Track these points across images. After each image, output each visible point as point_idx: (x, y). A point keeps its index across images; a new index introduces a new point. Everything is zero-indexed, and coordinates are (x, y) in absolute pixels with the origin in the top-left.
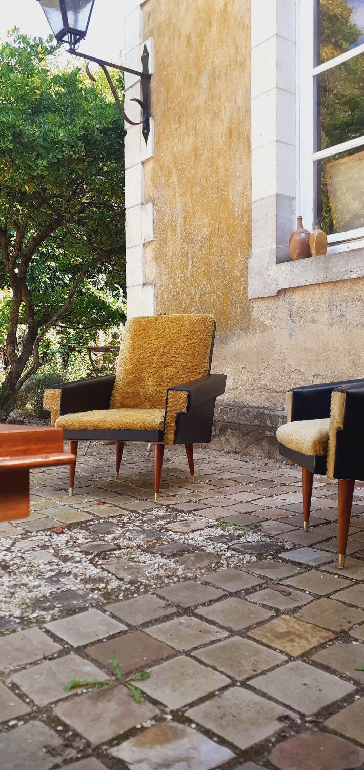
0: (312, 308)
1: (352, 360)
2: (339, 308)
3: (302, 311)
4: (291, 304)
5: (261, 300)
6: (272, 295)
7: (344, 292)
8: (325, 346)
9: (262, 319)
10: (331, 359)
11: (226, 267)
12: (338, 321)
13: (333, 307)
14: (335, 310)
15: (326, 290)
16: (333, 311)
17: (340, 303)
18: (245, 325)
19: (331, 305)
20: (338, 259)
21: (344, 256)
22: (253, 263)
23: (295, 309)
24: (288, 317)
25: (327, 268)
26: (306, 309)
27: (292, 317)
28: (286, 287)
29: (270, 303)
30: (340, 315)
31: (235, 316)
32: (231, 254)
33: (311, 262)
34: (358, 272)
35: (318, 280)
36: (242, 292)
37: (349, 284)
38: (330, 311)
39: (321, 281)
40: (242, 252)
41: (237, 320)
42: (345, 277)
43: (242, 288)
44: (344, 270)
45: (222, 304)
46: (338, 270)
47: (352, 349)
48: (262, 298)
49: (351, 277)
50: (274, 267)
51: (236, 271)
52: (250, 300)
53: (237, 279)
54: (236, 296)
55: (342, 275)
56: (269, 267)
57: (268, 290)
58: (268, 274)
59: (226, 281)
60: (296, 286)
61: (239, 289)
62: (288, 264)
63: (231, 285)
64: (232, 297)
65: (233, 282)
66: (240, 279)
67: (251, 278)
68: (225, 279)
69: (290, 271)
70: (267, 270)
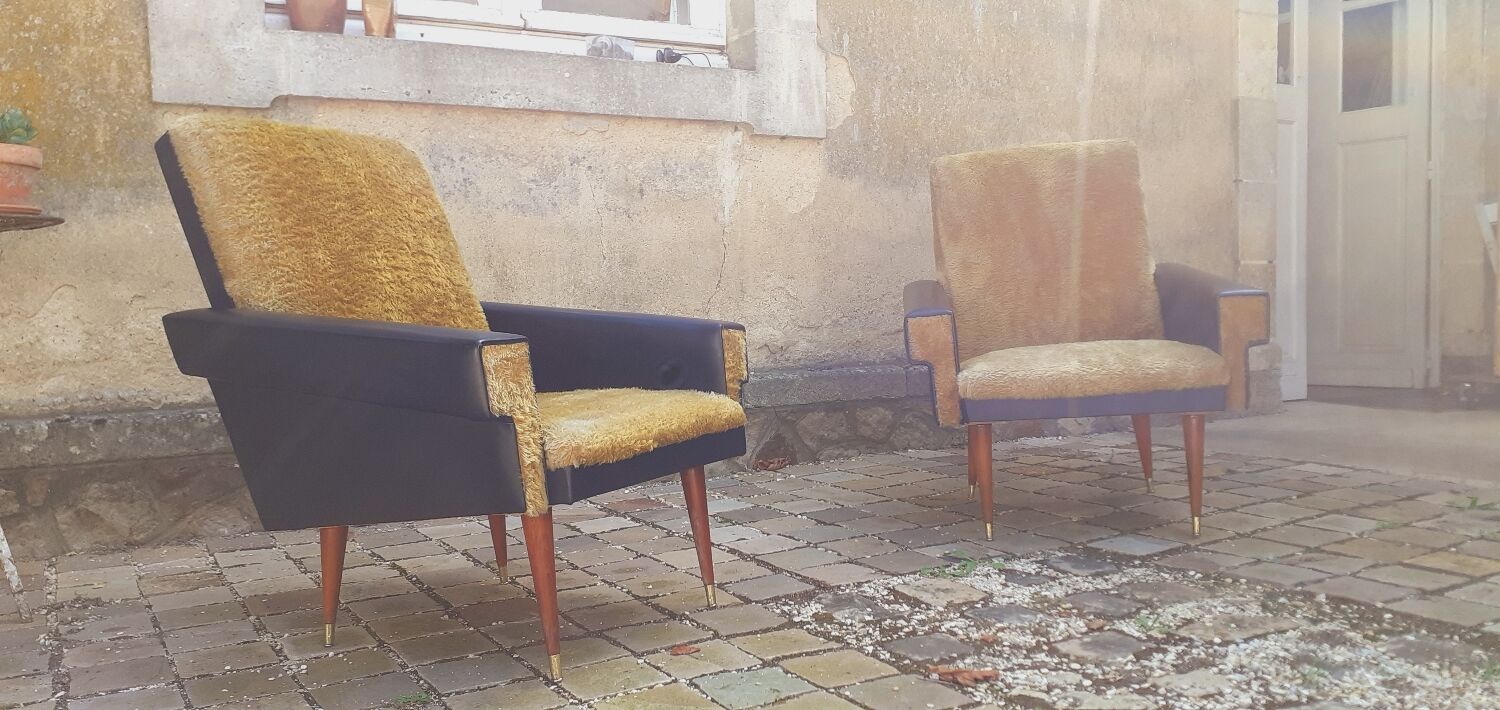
2: (458, 165)
6: (254, 105)
7: (468, 132)
12: (456, 193)
13: (442, 161)
14: (447, 167)
15: (419, 121)
16: (442, 169)
17: (461, 155)
19: (438, 158)
20: (459, 60)
25: (429, 73)
28: (304, 90)
30: (460, 181)
31: (87, 145)
34: (509, 97)
35: (406, 94)
36: (114, 76)
37: (477, 118)
38: (436, 168)
39: (414, 97)
41: (96, 156)
42: (480, 102)
43: (114, 64)
44: (476, 85)
46: (461, 82)
47: (494, 252)
49: (494, 105)
50: (260, 34)
51: (78, 11)
52: (156, 105)
53: (86, 35)
54: (84, 84)
55: (472, 94)
56: (239, 30)
57: (239, 89)
58: (237, 47)
59: (28, 30)
60: (340, 96)
61: (100, 67)
62: (308, 37)
63: (56, 48)
64: (65, 86)
65: (66, 36)
66: (102, 37)
67: (165, 45)
68: (27, 24)
69: (317, 55)
70: (230, 37)
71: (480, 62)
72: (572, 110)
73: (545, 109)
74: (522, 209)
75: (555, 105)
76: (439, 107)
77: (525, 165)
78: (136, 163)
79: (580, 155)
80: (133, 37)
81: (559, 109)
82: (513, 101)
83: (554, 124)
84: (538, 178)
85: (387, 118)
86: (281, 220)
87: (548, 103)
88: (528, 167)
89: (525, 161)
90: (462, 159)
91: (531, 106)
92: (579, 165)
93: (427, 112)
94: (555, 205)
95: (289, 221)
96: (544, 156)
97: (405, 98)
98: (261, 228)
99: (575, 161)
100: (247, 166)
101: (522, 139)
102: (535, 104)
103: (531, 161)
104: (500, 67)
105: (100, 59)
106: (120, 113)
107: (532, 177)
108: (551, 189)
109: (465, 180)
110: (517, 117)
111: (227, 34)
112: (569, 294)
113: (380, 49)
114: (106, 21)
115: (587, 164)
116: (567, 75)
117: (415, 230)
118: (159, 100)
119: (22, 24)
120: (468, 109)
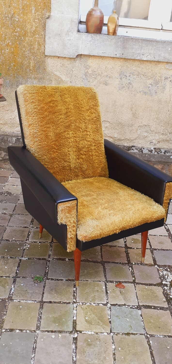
0: (106, 74)
1: (133, 113)
2: (128, 78)
3: (96, 74)
4: (87, 67)
5: (57, 57)
6: (71, 57)
7: (133, 67)
8: (114, 102)
9: (58, 74)
10: (118, 111)
11: (17, 20)
12: (126, 87)
13: (124, 76)
14: (124, 79)
15: (119, 63)
16: (123, 79)
17: (129, 75)
18: (40, 76)
19: (122, 75)
20: (134, 44)
21: (139, 42)
22: (51, 25)
23: (90, 71)
24: (84, 77)
25: (124, 48)
26: (101, 73)
27: (87, 77)
28: (85, 53)
29: (66, 62)
30: (128, 83)
31: (28, 67)
32: (23, 8)
33: (111, 40)
34: (148, 57)
35: (116, 55)
36: (36, 46)
37: (137, 63)
38: (121, 79)
39: (118, 56)
40: (36, 11)
41: (30, 70)
42: (138, 58)
43: (36, 43)
44: (138, 52)
45: (13, 53)
46: (133, 51)
47: (134, 106)
48: (59, 57)
49: (143, 59)
50: (75, 34)
51: (29, 27)
52: (46, 56)
53: (30, 34)
54: (29, 49)
55: (136, 55)
56: (69, 33)
57: (68, 52)
58: (68, 39)
59: (16, 32)
60: (96, 55)
61: (33, 44)
62: (89, 35)
63: (23, 38)
64: (24, 49)
65: (25, 35)
66: (34, 35)
67: (49, 38)
68: (16, 31)
69: (91, 41)
70: (67, 35)
71: (141, 44)
72: (169, 61)
73: (159, 61)
74: (145, 93)
75: (163, 60)
76: (126, 59)
77: (150, 79)
78: (40, 73)
79: (168, 77)
80: (42, 35)
81: (164, 61)
82: (150, 58)
83: (161, 66)
84: (153, 83)
85: (109, 62)
86: (41, 123)
87: (161, 59)
88: (150, 80)
89: (150, 78)
90: (130, 76)
91: (155, 60)
92: (167, 80)
93: (122, 60)
94: (156, 92)
95: (44, 123)
96: (156, 76)
97: (115, 56)
98: (35, 125)
99: (166, 78)
100: (34, 104)
101: (150, 70)
102: (156, 59)
103: (151, 78)
104: (147, 46)
105: (33, 41)
106: (37, 58)
107: (151, 83)
108: (156, 88)
109: (129, 83)
110: (150, 63)
111: (66, 34)
112: (154, 121)
113: (110, 40)
114: (35, 30)
115: (170, 79)
116: (170, 49)
117: (85, 123)
118: (46, 55)
119: (15, 31)
120: (134, 60)
